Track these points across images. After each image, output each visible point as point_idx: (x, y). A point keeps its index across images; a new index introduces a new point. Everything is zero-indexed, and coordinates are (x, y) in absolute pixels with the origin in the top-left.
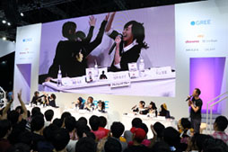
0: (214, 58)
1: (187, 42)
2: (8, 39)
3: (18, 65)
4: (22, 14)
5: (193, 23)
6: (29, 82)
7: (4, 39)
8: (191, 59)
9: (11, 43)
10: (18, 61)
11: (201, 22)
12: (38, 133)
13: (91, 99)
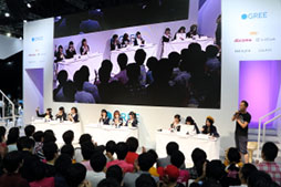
0: (270, 62)
1: (236, 41)
2: (13, 35)
3: (27, 70)
4: (29, 5)
5: (244, 17)
6: (41, 90)
7: (9, 35)
8: (241, 63)
9: (18, 41)
10: (27, 64)
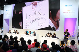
0: (73, 18)
2: (1, 9)
4: (5, 1)
5: (66, 6)
8: (65, 18)
10: (5, 17)
11: (69, 6)
12: (12, 46)
13: (30, 32)
